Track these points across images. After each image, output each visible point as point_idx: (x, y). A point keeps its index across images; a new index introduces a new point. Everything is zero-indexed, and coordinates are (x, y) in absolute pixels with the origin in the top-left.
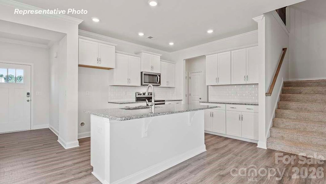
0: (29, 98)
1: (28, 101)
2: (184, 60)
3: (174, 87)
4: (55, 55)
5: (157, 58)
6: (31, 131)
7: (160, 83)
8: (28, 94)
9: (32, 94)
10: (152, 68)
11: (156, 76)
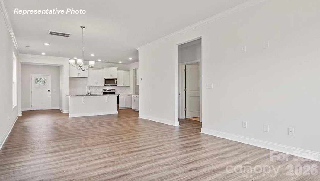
0: (49, 93)
1: (49, 94)
2: (134, 69)
3: (130, 86)
4: (61, 71)
5: (115, 69)
6: (50, 110)
7: (116, 83)
8: (49, 90)
9: (51, 91)
10: (111, 75)
11: (114, 80)
